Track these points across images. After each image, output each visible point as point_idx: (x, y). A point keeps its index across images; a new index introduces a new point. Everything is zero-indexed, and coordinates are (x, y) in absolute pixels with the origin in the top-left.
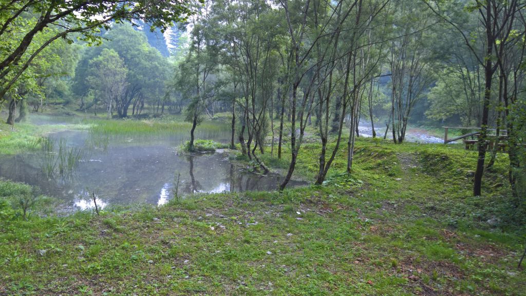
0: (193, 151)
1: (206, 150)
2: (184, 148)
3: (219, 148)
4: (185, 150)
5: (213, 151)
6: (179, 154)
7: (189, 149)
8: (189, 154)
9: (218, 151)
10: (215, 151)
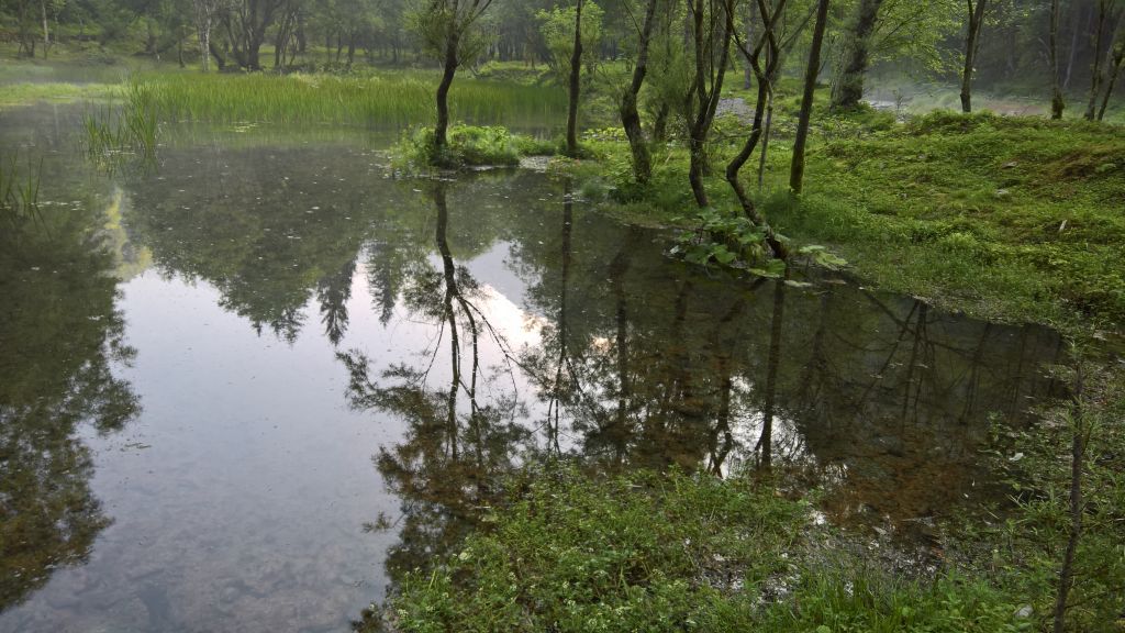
0: (446, 165)
1: (488, 160)
2: (415, 152)
3: (527, 153)
4: (418, 161)
5: (511, 163)
6: (399, 175)
7: (432, 158)
8: (434, 174)
9: (527, 163)
10: (517, 162)
